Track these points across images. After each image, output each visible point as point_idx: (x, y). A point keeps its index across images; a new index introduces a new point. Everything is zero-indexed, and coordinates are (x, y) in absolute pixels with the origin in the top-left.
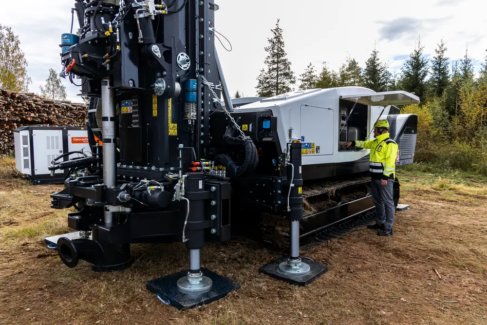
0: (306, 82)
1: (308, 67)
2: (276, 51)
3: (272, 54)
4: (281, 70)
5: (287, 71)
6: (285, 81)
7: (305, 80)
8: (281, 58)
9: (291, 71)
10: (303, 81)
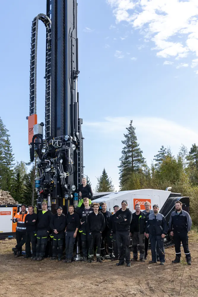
0: (160, 162)
1: (161, 149)
2: (130, 143)
3: (127, 146)
4: (135, 157)
5: (139, 158)
6: (139, 165)
7: (159, 160)
8: (135, 148)
9: (143, 157)
10: (157, 160)
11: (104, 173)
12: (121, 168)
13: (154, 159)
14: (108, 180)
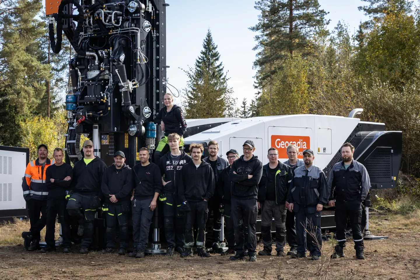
0: (378, 15)
4: (298, 8)
5: (311, 10)
7: (376, 11)
10: (369, 11)
11: (209, 44)
12: (259, 33)
13: (360, 8)
14: (218, 67)
